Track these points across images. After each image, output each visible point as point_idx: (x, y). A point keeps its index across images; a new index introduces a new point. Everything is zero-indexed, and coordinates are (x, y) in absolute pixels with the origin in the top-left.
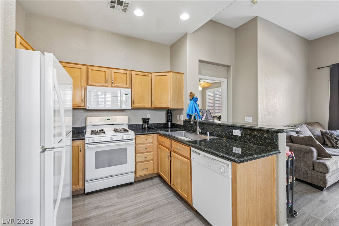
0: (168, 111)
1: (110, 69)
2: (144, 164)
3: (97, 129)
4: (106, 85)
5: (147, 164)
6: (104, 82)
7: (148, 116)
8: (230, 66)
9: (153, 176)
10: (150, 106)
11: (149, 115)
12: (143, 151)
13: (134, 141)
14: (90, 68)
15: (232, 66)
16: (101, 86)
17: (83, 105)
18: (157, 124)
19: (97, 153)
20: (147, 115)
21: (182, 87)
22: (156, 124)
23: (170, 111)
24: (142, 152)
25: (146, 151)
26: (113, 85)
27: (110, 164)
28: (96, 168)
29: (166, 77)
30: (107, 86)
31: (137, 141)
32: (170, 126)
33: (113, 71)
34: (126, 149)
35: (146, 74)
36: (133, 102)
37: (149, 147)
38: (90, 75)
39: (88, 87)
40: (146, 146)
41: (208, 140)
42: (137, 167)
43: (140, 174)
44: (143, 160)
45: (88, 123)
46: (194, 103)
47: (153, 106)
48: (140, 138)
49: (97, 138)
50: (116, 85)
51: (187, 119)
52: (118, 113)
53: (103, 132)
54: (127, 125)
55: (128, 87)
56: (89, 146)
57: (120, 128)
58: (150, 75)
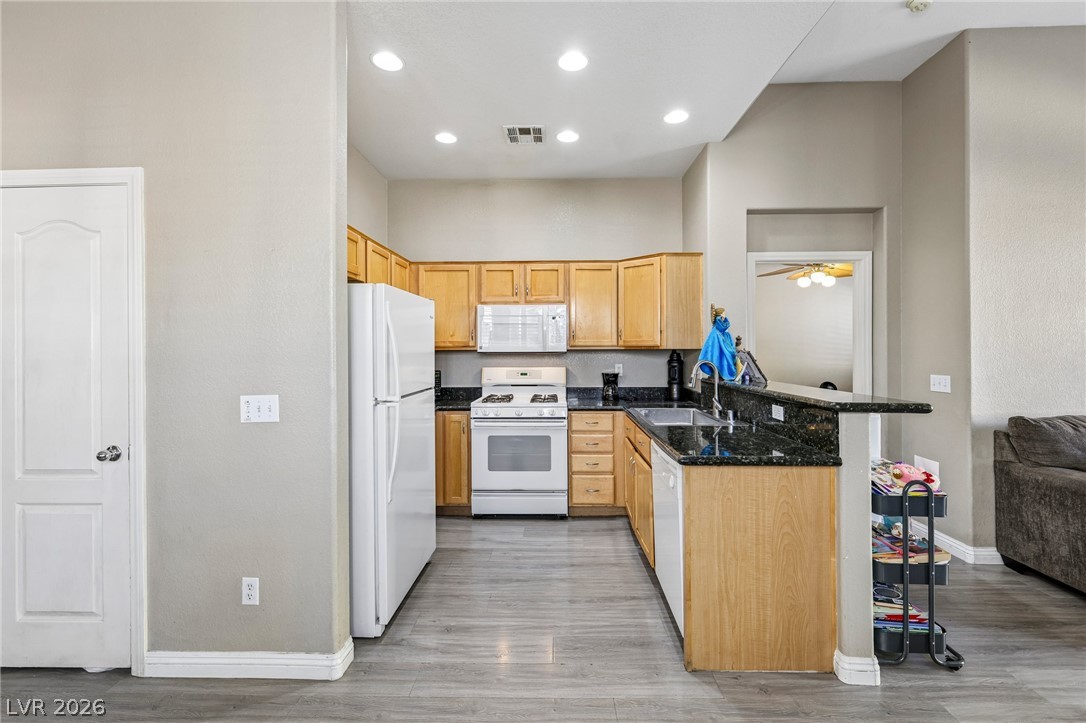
0: (671, 356)
1: (522, 265)
2: (591, 479)
3: (500, 393)
4: (516, 299)
5: (597, 479)
6: (510, 293)
7: (618, 369)
8: (881, 209)
9: (617, 514)
10: (615, 344)
11: (621, 365)
12: (590, 450)
13: (566, 421)
14: (485, 268)
15: (885, 209)
16: (506, 303)
17: (471, 344)
18: (644, 389)
19: (491, 439)
20: (617, 366)
21: (698, 292)
22: (640, 388)
23: (679, 355)
24: (585, 450)
25: (597, 450)
26: (528, 298)
27: (517, 465)
28: (491, 468)
29: (651, 267)
30: (516, 303)
31: (574, 423)
32: (675, 396)
33: (529, 267)
34: (548, 438)
35: (600, 266)
36: (571, 336)
37: (603, 440)
38: (484, 281)
39: (479, 306)
40: (595, 439)
41: (731, 431)
42: (574, 483)
43: (579, 499)
44: (589, 470)
45: (484, 381)
46: (718, 333)
47: (621, 343)
48: (582, 418)
49: (492, 410)
50: (534, 297)
51: (706, 376)
52: (546, 360)
53: (509, 398)
54: (565, 389)
55: (562, 299)
56: (477, 424)
57: (545, 393)
58: (615, 265)
